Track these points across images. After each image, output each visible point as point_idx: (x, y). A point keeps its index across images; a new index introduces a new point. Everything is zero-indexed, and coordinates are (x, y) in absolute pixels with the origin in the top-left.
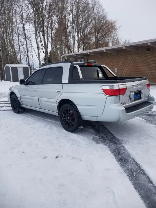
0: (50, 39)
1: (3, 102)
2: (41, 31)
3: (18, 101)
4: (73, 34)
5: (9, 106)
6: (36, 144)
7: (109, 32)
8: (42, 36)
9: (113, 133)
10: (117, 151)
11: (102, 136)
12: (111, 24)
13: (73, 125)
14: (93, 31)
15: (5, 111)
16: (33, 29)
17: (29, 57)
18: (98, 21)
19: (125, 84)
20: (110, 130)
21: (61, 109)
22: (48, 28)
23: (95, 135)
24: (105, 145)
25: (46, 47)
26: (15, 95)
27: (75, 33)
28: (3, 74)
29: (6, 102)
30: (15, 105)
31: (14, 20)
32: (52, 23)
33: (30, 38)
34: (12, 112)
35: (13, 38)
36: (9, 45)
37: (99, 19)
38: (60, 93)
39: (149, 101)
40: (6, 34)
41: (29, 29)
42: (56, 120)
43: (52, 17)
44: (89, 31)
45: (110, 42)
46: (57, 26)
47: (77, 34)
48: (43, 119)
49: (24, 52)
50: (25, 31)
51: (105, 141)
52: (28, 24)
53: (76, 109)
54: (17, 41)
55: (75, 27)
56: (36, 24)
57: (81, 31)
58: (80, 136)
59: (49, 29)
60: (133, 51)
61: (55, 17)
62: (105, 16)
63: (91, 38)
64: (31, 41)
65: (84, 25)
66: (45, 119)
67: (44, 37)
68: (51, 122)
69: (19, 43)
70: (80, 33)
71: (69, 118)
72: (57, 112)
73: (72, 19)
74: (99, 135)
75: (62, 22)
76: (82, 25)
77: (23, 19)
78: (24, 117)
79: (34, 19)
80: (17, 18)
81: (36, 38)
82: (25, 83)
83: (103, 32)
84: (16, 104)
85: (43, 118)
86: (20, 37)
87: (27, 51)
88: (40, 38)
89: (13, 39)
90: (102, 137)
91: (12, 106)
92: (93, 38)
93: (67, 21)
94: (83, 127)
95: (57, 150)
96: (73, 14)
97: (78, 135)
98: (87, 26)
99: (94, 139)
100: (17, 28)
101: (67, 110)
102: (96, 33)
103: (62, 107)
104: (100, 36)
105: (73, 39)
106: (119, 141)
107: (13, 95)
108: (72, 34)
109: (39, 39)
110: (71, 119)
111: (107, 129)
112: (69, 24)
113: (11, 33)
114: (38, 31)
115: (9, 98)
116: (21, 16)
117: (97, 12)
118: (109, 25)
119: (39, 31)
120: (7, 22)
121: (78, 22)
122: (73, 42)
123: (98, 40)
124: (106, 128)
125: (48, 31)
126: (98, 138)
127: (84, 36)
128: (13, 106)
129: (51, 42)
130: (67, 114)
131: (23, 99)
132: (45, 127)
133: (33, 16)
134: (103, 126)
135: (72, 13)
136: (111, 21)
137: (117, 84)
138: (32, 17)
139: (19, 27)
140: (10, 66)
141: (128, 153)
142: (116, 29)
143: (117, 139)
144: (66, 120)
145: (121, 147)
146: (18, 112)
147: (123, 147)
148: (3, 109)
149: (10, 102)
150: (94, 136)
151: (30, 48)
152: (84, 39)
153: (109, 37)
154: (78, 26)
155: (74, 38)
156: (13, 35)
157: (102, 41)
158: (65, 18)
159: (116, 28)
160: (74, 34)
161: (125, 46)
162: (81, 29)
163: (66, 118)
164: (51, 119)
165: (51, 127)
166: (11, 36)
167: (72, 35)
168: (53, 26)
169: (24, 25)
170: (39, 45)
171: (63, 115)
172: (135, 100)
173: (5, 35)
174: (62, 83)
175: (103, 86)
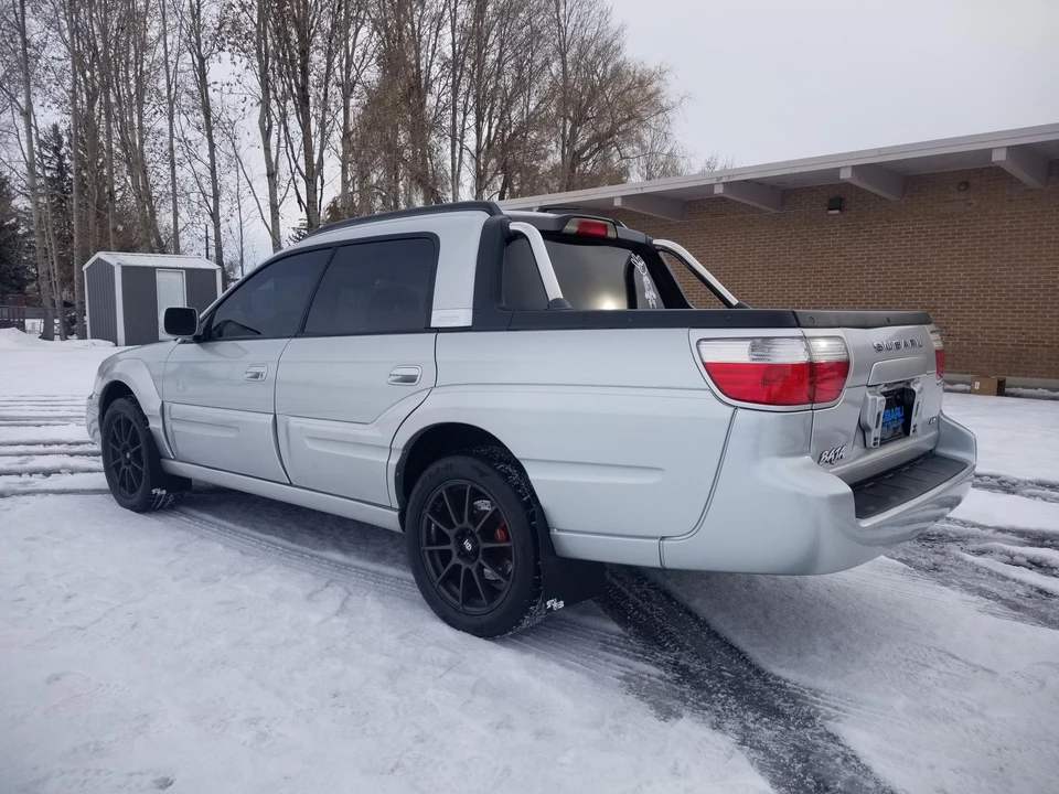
0: (336, 137)
1: (58, 444)
2: (294, 96)
3: (150, 436)
4: (454, 119)
5: (90, 471)
6: (253, 721)
7: (629, 119)
8: (295, 117)
9: (740, 641)
10: (805, 772)
11: (682, 662)
12: (641, 83)
13: (492, 590)
14: (553, 110)
15: (63, 497)
16: (252, 81)
17: (221, 220)
18: (577, 64)
19: (841, 339)
20: (718, 622)
21: (418, 486)
22: (327, 80)
23: (637, 659)
24: (717, 726)
25: (313, 174)
26: (135, 402)
27: (465, 114)
28: (76, 302)
29: (78, 444)
30: (128, 463)
31: (153, 33)
32: (349, 58)
33: (232, 124)
34: (109, 504)
35: (141, 118)
36: (117, 156)
37: (582, 54)
38: (419, 387)
39: (942, 451)
40: (107, 97)
41: (233, 80)
42: (379, 557)
43: (352, 31)
44: (532, 107)
45: (635, 167)
46: (372, 74)
47: (471, 118)
48: (295, 546)
49: (193, 196)
50: (210, 90)
51: (704, 699)
52: (226, 55)
53: (519, 486)
54: (161, 139)
55: (464, 88)
56: (267, 56)
57: (492, 109)
58: (539, 663)
59: (333, 89)
60: (760, 211)
61: (364, 32)
62: (616, 43)
63: (543, 142)
64: (237, 143)
65: (508, 81)
66: (306, 549)
67: (305, 126)
68: (347, 566)
69: (171, 149)
70: (490, 118)
71: (468, 546)
72: (391, 508)
73: (454, 45)
74: (662, 657)
75: (398, 58)
76: (498, 78)
77: (198, 33)
78: (182, 534)
79: (258, 31)
80: (171, 22)
81: (262, 128)
82: (199, 330)
83: (599, 118)
84: (137, 456)
85: (293, 542)
86: (180, 121)
87: (210, 191)
88: (286, 129)
89: (141, 127)
90: (684, 674)
91: (112, 468)
92: (553, 146)
93: (426, 55)
94: (561, 604)
95: (397, 766)
96: (459, 22)
97: (529, 658)
98: (522, 85)
99: (633, 685)
100: (168, 72)
101: (457, 495)
102: (568, 121)
103: (425, 474)
104: (583, 137)
105: (453, 146)
106: (792, 698)
107: (119, 403)
108: (450, 117)
109: (279, 134)
110: (486, 550)
111: (697, 619)
112: (435, 70)
113: (131, 96)
114: (275, 92)
115: (96, 425)
116: (194, 17)
117: (573, 20)
118: (629, 89)
119: (279, 94)
120: (117, 37)
121: (479, 61)
122: (453, 158)
123: (576, 158)
124: (688, 612)
125: (326, 95)
126: (661, 678)
127: (508, 134)
128: (118, 466)
129: (340, 149)
130: (461, 520)
131: (176, 427)
132: (310, 597)
133: (256, 20)
134: (668, 596)
135: (454, 20)
136: (639, 68)
137: (798, 333)
138: (249, 21)
139: (176, 71)
140: (117, 259)
141: (877, 782)
142: (663, 110)
143: (779, 687)
144: (446, 556)
145: (820, 742)
146: (146, 507)
147: (835, 739)
148: (54, 482)
149: (98, 448)
150: (631, 662)
151: (228, 178)
152: (507, 146)
153: (630, 142)
154: (480, 84)
155: (456, 138)
156: (141, 104)
157: (595, 161)
158: (416, 38)
159: (664, 102)
160: (460, 118)
161: (724, 180)
162: (493, 99)
163: (448, 542)
164: (345, 551)
165: (346, 599)
166: (132, 110)
167: (447, 123)
168: (354, 73)
169: (202, 60)
170: (280, 165)
171: (430, 522)
172: (884, 442)
173: (97, 105)
174: (432, 325)
175: (704, 345)
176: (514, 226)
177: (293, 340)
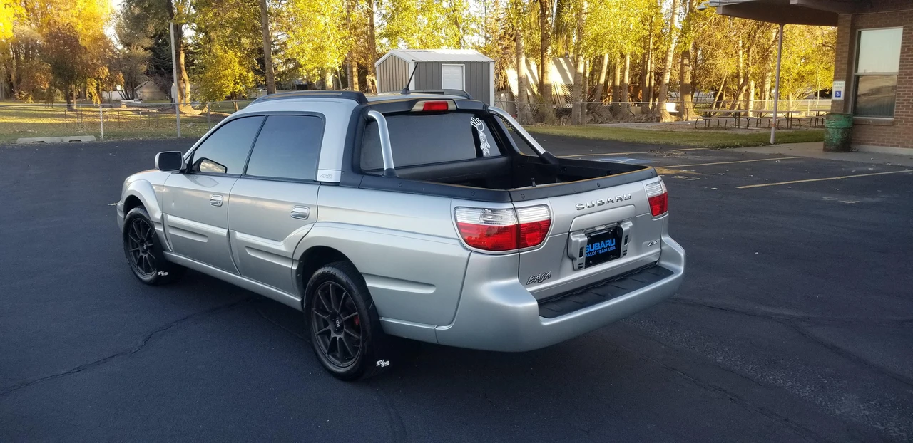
3: (156, 236)
19: (546, 206)
30: (145, 252)
38: (308, 221)
39: (664, 263)
71: (338, 324)
72: (296, 296)
82: (183, 167)
94: (388, 363)
137: (510, 205)
174: (318, 180)
175: (458, 210)
176: (371, 114)
177: (239, 180)
